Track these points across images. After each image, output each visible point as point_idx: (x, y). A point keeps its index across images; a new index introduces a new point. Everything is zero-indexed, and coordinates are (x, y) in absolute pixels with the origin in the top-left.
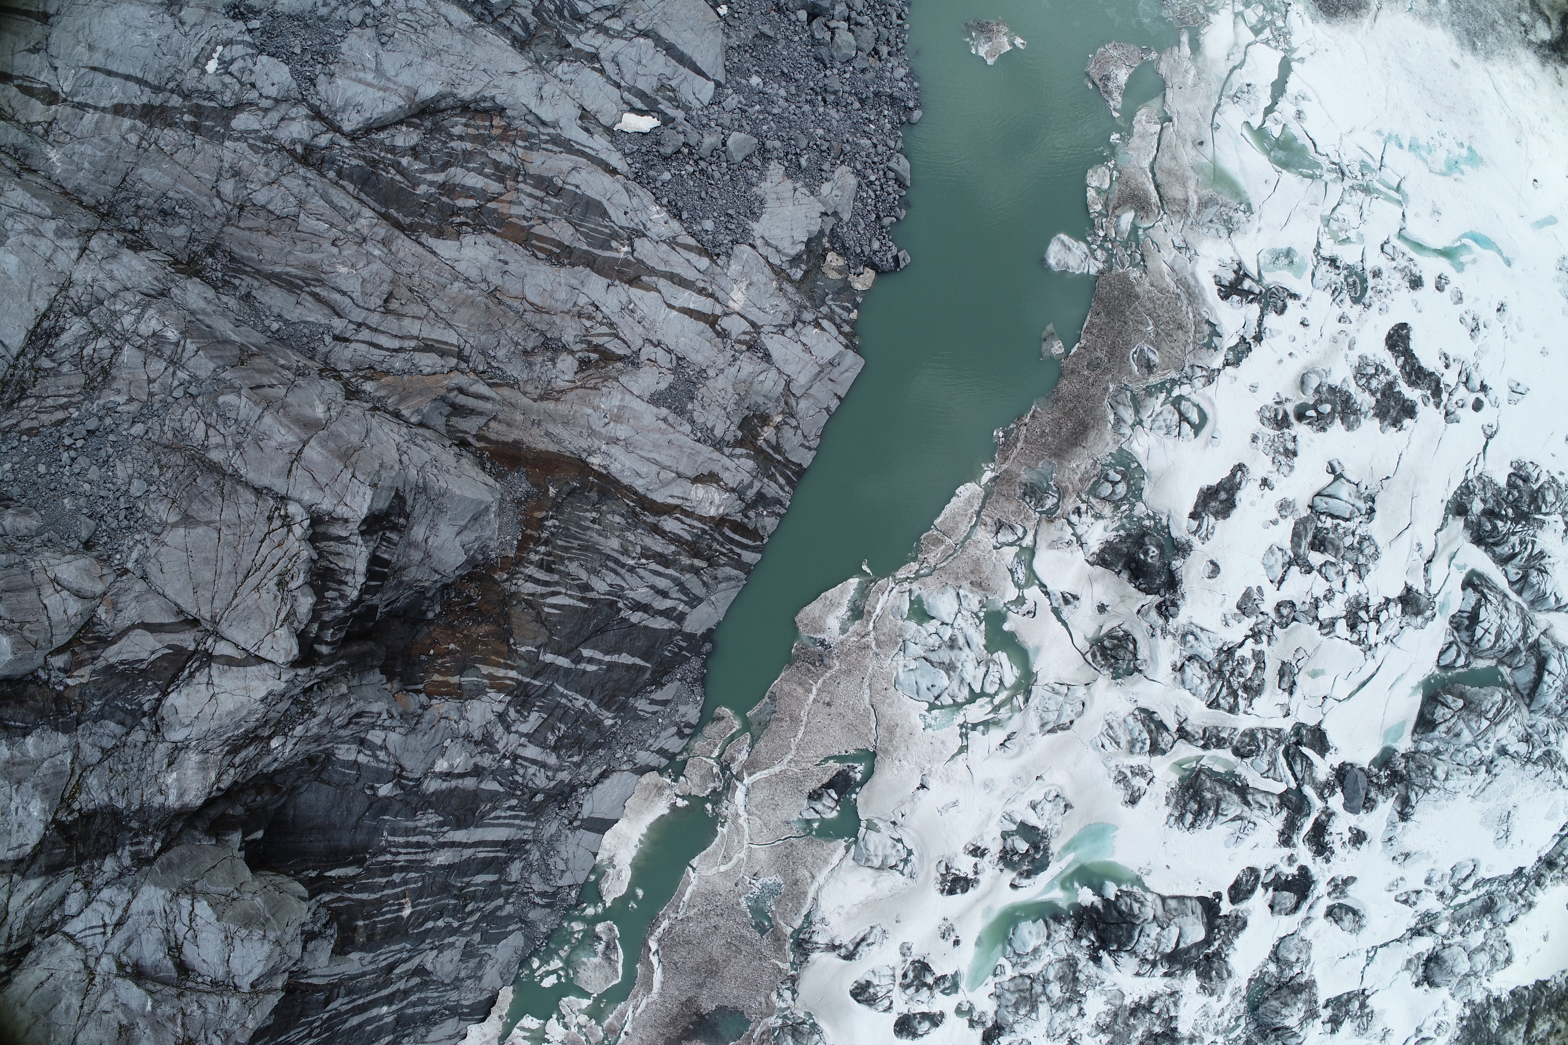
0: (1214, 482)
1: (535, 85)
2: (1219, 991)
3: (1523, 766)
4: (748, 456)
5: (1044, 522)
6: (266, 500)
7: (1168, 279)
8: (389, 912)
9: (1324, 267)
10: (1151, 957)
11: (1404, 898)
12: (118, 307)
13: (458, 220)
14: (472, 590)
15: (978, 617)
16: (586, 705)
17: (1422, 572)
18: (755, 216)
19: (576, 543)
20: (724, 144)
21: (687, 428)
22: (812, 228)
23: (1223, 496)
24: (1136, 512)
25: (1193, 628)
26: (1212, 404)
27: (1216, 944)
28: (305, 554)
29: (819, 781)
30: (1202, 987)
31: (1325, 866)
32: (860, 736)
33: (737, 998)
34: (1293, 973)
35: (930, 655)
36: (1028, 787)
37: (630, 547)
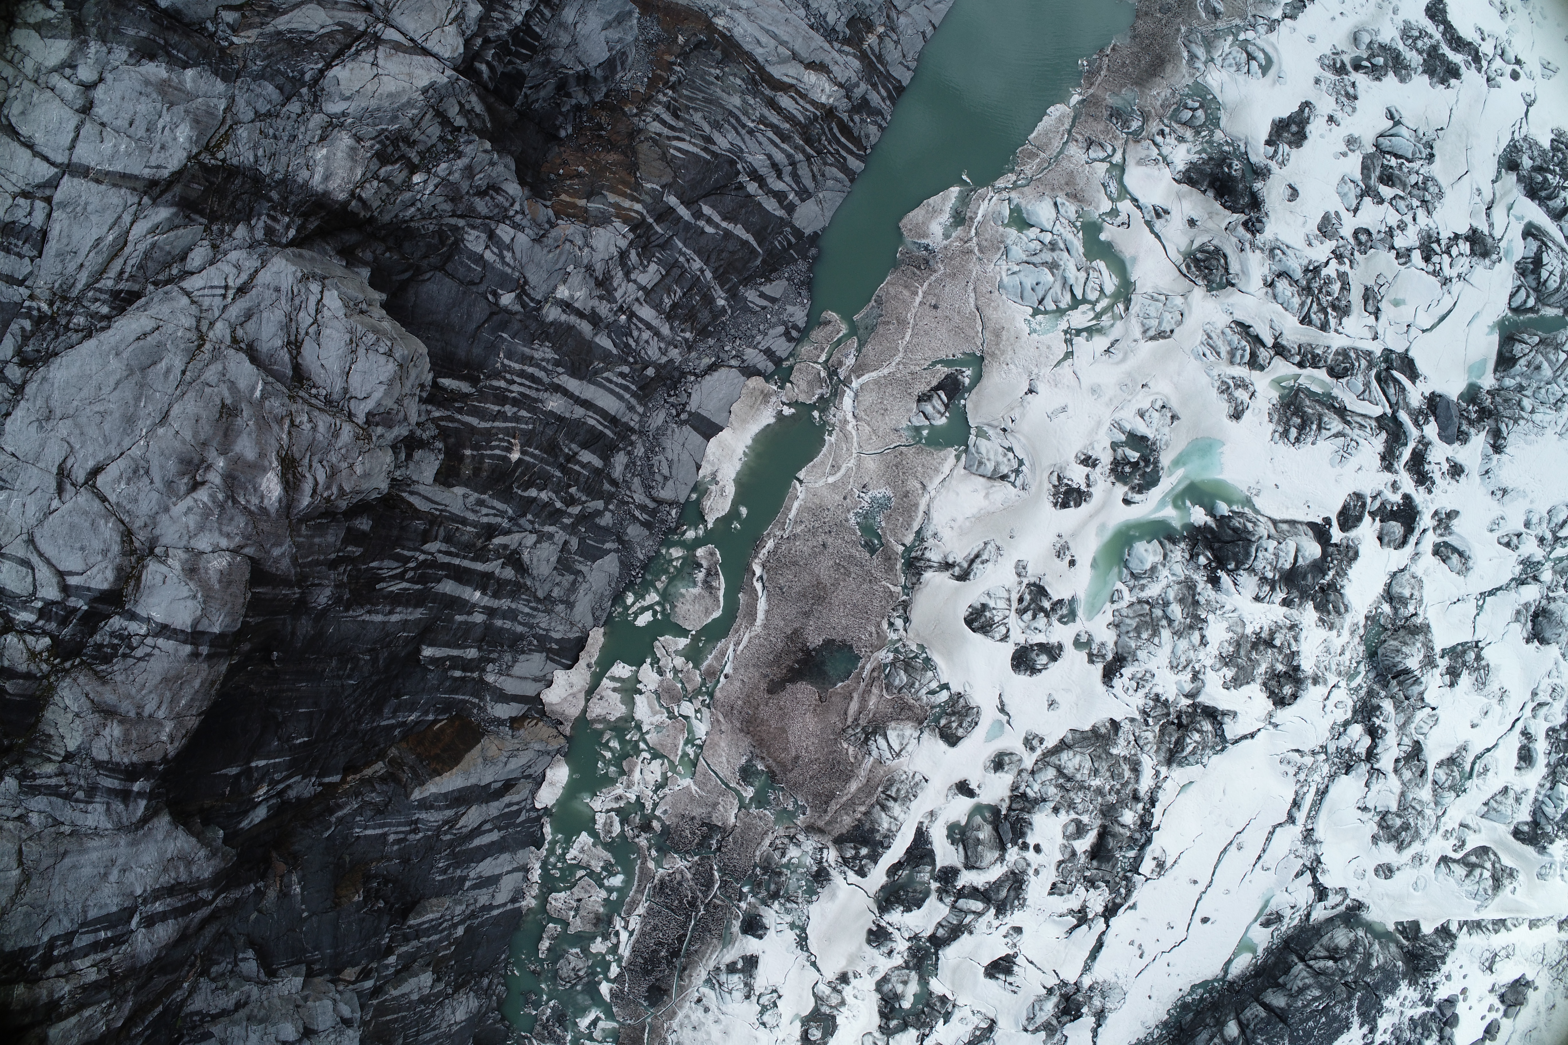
0: (1285, 114)
2: (1338, 626)
4: (855, 56)
5: (1131, 142)
8: (497, 447)
10: (1270, 575)
11: (1506, 540)
14: (603, 118)
15: (1075, 226)
16: (702, 271)
17: (1484, 216)
19: (700, 96)
21: (802, 12)
23: (1294, 128)
24: (1215, 138)
25: (1279, 243)
26: (1276, 50)
27: (1331, 573)
29: (928, 383)
30: (1321, 619)
31: (1428, 497)
32: (967, 339)
33: (846, 628)
34: (1407, 613)
35: (1033, 258)
36: (1134, 394)
37: (750, 110)
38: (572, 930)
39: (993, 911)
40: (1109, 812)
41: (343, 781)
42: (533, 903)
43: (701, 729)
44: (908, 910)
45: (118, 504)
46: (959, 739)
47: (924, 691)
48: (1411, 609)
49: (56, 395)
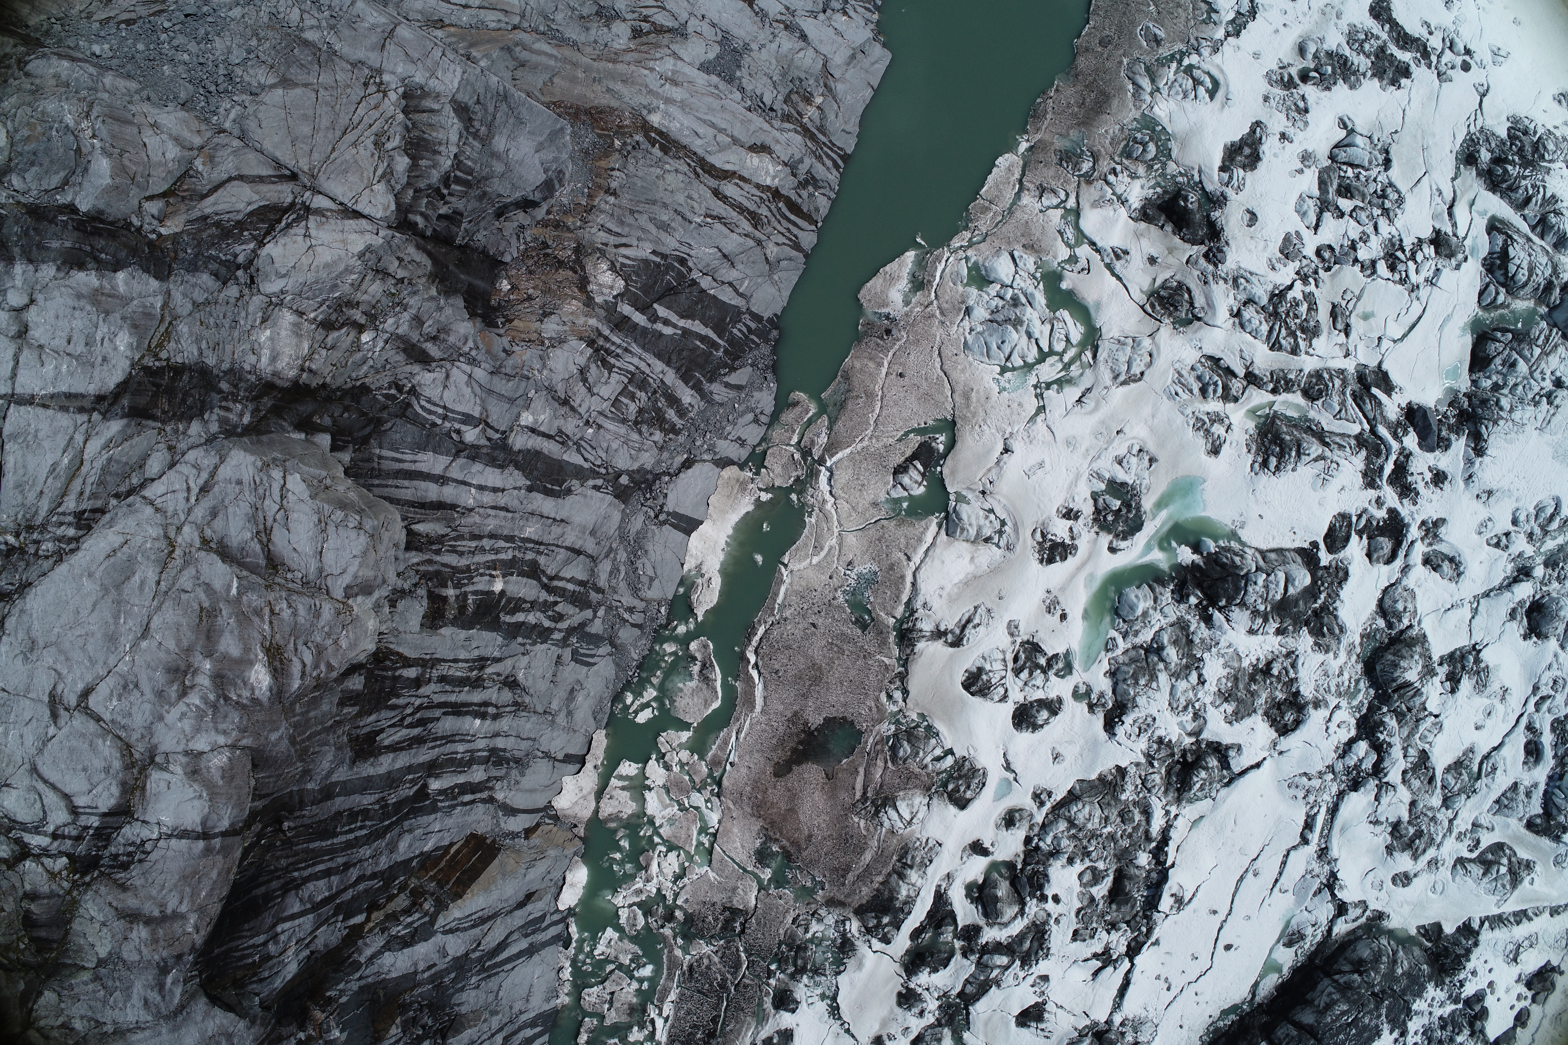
0: (1237, 138)
2: (1334, 648)
4: (796, 132)
5: (1083, 184)
6: (361, 70)
8: (480, 582)
10: (1262, 608)
11: (1495, 540)
15: (1035, 278)
16: (664, 373)
17: (1446, 216)
21: (738, 96)
23: (1247, 151)
24: (1168, 171)
25: (1242, 272)
26: (1222, 71)
27: (1323, 596)
28: (400, 120)
29: (903, 454)
30: (1316, 644)
31: (1413, 508)
32: (937, 404)
33: (845, 705)
34: (1402, 627)
35: (996, 316)
36: (1110, 442)
37: (696, 205)
38: (608, 1022)
39: (1018, 963)
40: (1124, 857)
41: (368, 919)
42: (567, 1000)
43: (713, 818)
44: (935, 970)
45: (112, 721)
46: (969, 801)
47: (928, 759)
48: (1406, 622)
49: (36, 625)
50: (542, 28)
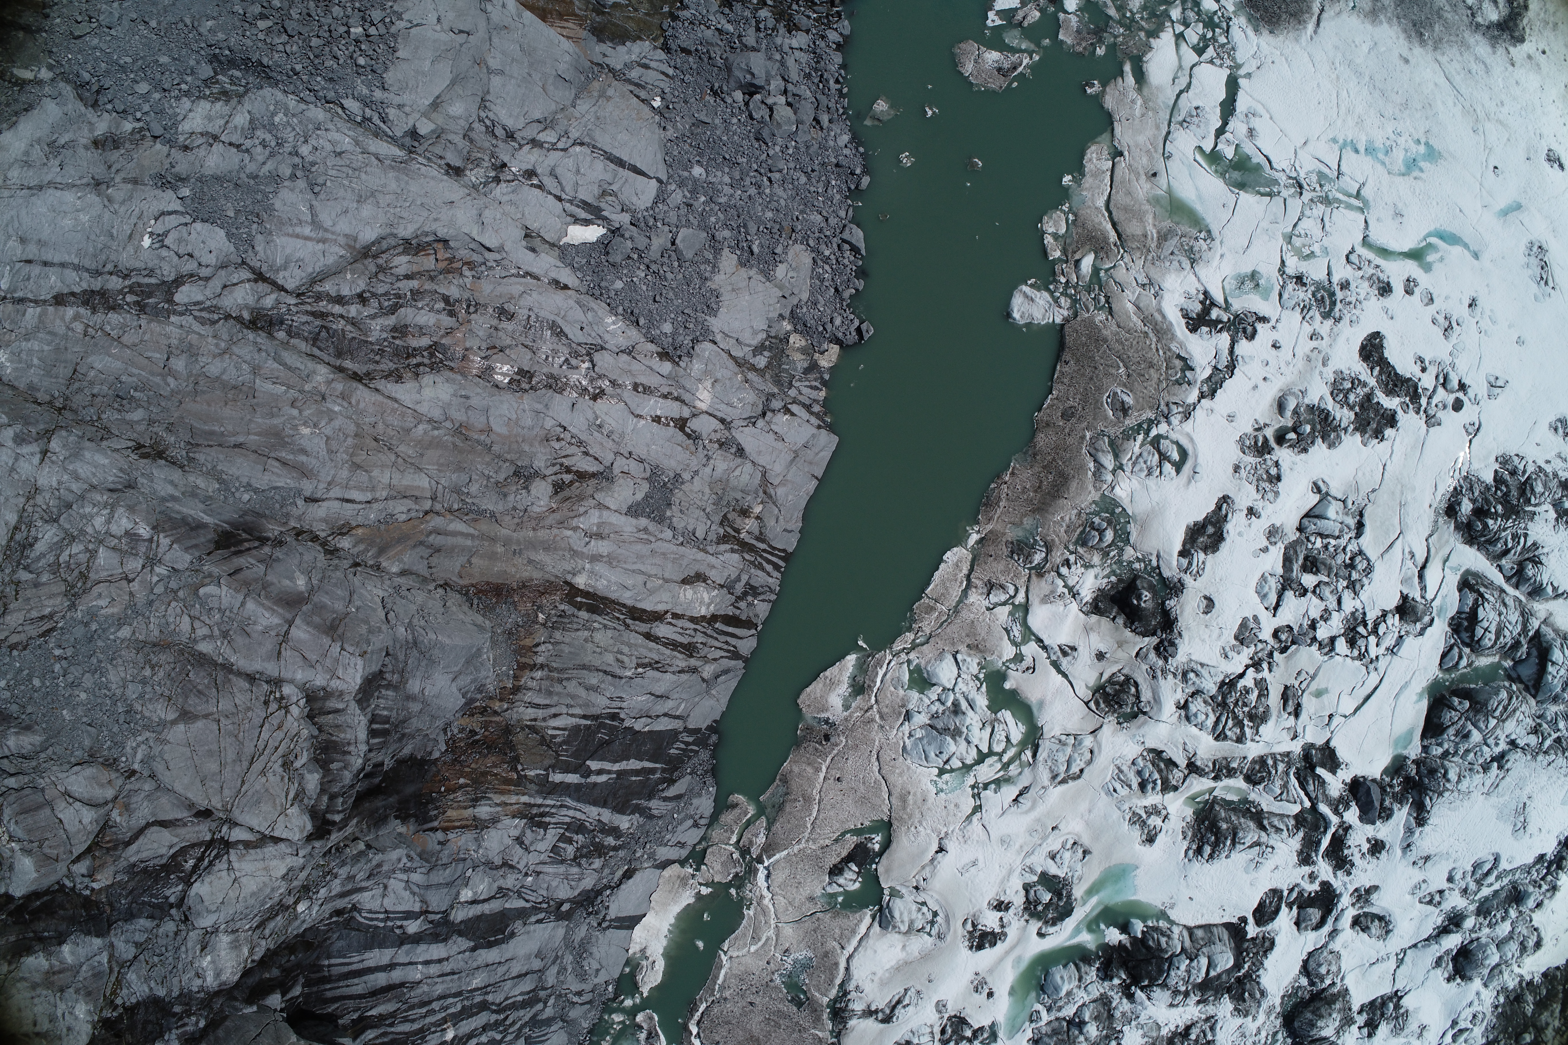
0: (1200, 517)
1: (475, 212)
2: (1253, 1011)
3: (1534, 758)
4: (733, 551)
5: (1034, 577)
6: (259, 685)
7: (1135, 318)
8: (433, 1039)
9: (1290, 286)
10: (1183, 989)
11: (1428, 899)
12: (88, 510)
13: (414, 361)
15: (978, 679)
16: (600, 815)
17: (1416, 580)
18: (713, 312)
20: (673, 243)
21: (668, 534)
22: (771, 315)
23: (1210, 530)
24: (1125, 557)
25: (1193, 664)
26: (1191, 440)
27: (1246, 967)
28: (305, 733)
29: (838, 855)
30: (1236, 1009)
31: (1346, 879)
32: (874, 807)
34: (1324, 985)
35: (935, 722)
36: (1045, 838)
37: (626, 659)
48: (1328, 981)
50: (456, 507)
